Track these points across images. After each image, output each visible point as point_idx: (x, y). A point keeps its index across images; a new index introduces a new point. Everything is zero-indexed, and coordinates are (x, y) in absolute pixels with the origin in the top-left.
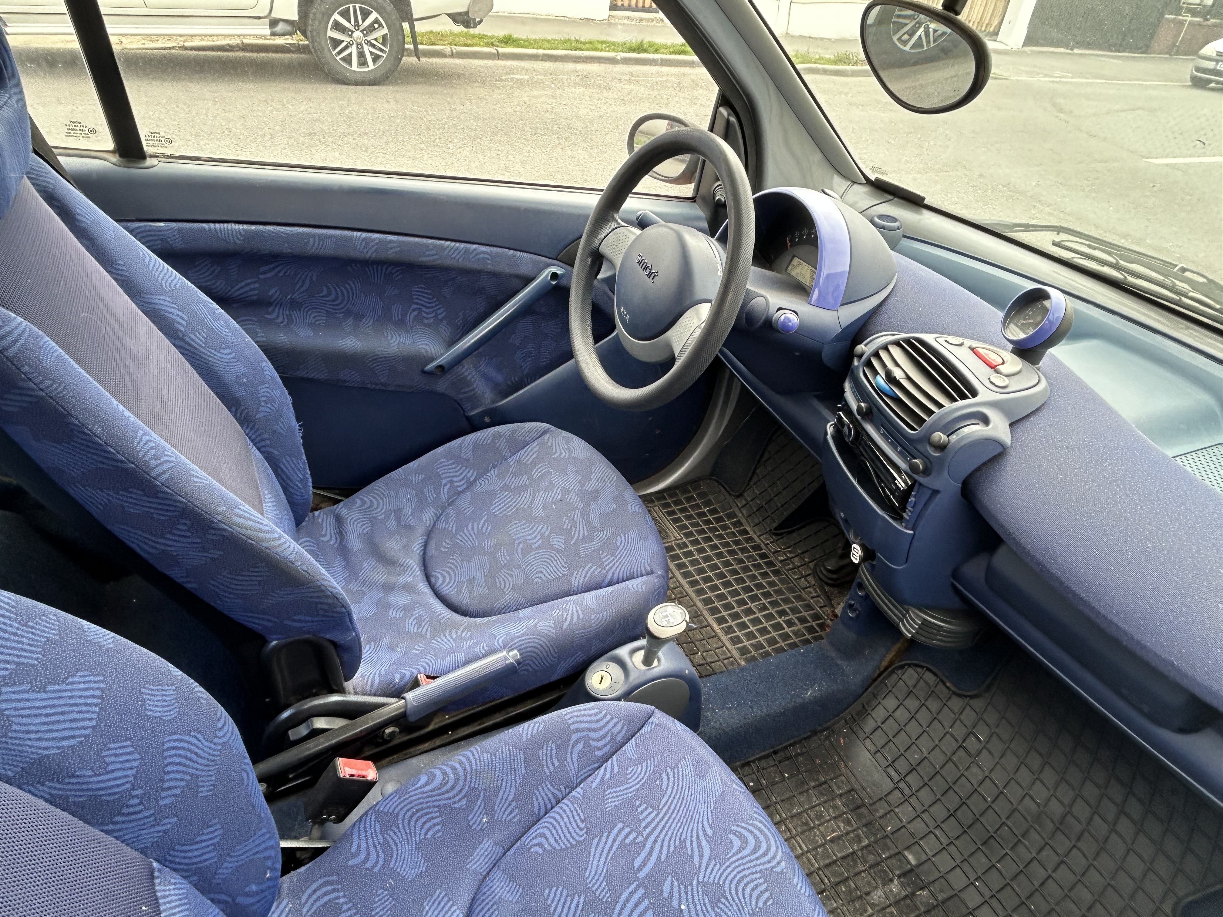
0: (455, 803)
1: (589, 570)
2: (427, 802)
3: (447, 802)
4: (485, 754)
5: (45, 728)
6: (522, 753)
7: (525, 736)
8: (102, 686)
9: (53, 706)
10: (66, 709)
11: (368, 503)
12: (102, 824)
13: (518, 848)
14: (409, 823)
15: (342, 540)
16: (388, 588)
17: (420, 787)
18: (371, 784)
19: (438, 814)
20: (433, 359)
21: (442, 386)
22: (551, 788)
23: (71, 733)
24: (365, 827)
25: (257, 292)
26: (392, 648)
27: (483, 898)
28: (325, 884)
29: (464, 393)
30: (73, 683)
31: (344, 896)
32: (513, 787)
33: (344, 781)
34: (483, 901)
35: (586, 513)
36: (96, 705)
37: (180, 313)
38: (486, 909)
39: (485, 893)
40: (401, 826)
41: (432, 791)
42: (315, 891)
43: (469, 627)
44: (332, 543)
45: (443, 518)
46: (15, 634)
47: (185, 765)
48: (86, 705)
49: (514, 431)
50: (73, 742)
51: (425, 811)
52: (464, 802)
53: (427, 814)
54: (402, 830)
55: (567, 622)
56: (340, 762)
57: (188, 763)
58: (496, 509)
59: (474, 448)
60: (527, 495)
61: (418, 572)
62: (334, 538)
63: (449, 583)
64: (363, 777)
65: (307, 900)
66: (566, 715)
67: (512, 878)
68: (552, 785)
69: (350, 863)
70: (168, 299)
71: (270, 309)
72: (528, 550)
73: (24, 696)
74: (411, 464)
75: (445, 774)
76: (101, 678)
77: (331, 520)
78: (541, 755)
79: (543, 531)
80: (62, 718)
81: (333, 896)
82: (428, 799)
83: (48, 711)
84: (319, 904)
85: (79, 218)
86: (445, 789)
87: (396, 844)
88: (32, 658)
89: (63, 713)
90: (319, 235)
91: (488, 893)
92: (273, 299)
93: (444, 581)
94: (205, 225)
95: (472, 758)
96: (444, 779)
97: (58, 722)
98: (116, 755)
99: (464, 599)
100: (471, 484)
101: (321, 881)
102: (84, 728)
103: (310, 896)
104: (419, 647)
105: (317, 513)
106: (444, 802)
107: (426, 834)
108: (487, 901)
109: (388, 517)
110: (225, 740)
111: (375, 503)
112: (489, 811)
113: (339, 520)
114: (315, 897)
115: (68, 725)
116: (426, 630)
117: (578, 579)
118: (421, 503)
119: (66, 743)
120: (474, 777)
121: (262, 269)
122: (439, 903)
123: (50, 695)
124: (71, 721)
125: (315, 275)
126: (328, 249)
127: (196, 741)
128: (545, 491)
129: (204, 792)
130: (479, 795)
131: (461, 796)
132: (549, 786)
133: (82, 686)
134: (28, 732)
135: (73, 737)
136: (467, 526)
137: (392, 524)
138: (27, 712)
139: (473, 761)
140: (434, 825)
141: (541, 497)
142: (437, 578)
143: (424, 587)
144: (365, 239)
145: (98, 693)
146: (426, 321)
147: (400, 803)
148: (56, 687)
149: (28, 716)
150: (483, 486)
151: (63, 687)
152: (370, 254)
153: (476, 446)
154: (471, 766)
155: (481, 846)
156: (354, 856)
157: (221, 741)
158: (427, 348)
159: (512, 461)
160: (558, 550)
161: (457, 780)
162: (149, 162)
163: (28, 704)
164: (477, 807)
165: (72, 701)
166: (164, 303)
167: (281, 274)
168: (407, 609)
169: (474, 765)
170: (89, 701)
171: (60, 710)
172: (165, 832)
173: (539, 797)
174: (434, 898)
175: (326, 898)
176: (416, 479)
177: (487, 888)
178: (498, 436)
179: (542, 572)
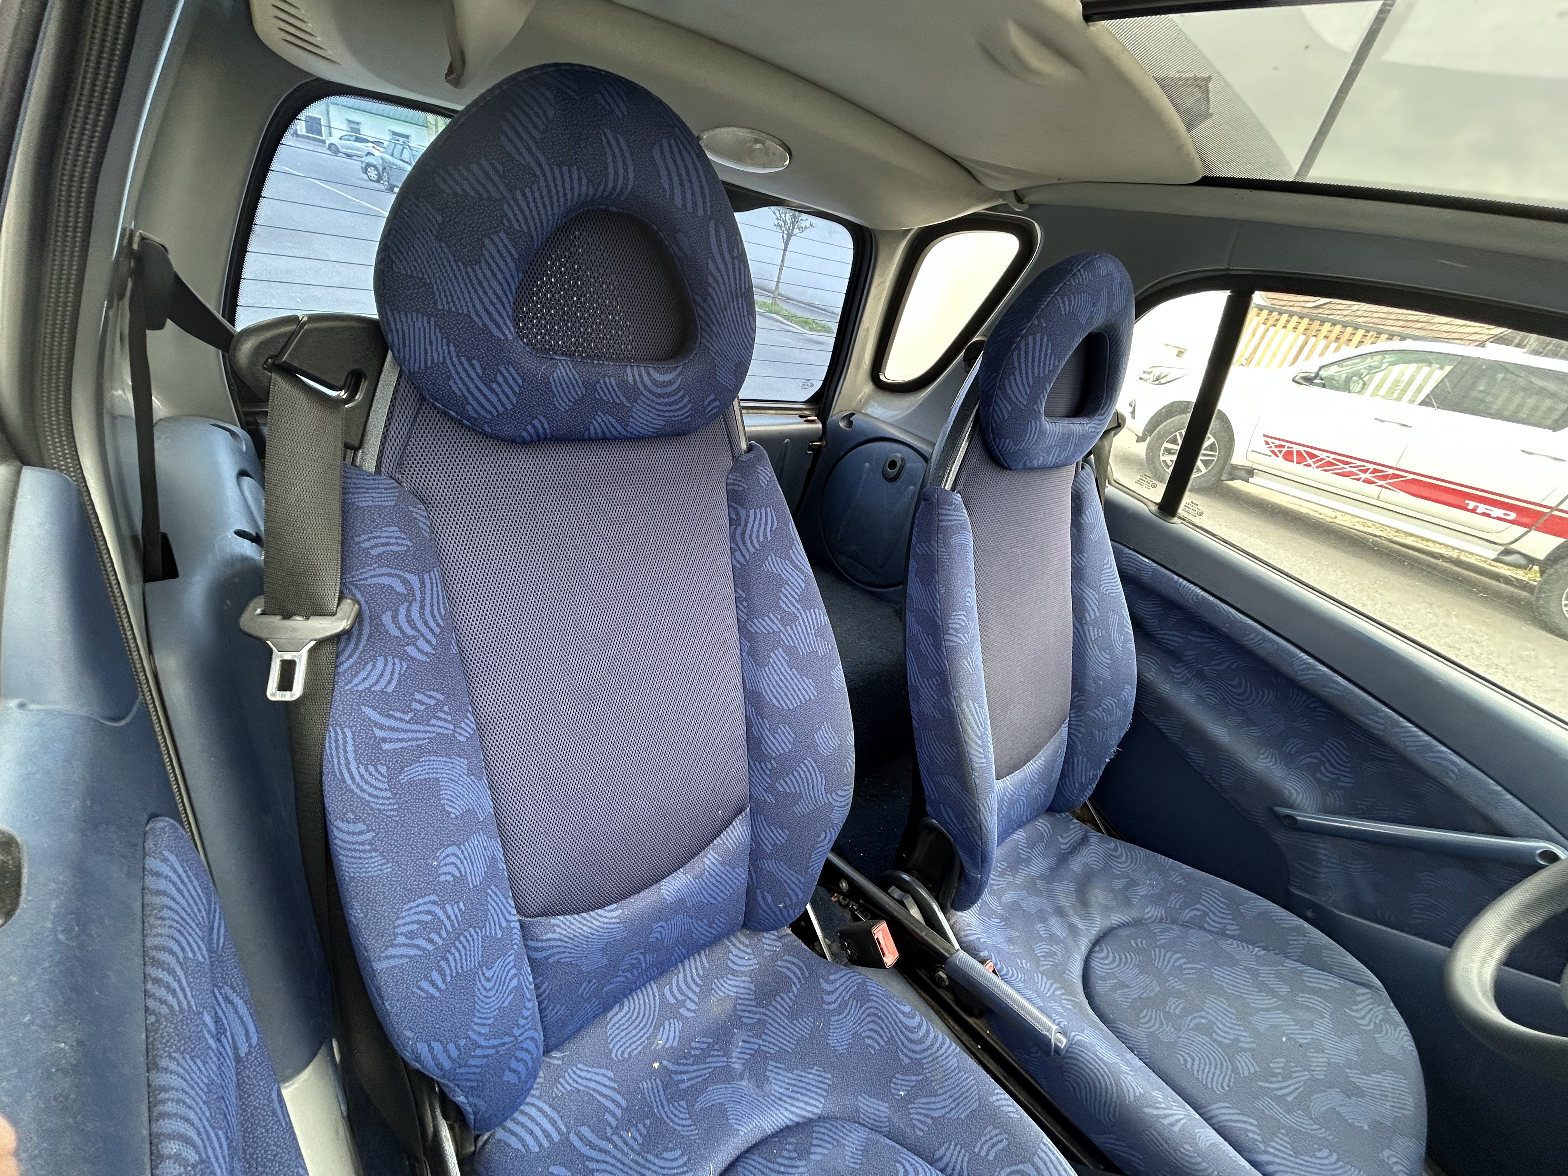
0: (902, 1051)
1: (1245, 1122)
2: (890, 1022)
3: (899, 1043)
4: (955, 1060)
5: (775, 684)
6: (977, 1103)
7: (994, 1098)
8: (812, 697)
9: (786, 679)
10: (789, 687)
11: (1118, 854)
12: (751, 757)
13: (894, 1147)
14: (868, 1016)
15: (1071, 853)
16: (1060, 912)
17: (898, 1009)
18: (881, 965)
19: (886, 1040)
20: (1291, 807)
21: (1281, 838)
22: (965, 1164)
23: (780, 699)
24: (849, 978)
25: (1176, 645)
26: (1010, 941)
27: (839, 1126)
28: (800, 969)
29: (1302, 865)
30: (803, 680)
31: (798, 989)
32: (943, 1111)
33: (870, 935)
34: (836, 1127)
35: (1314, 1086)
36: (801, 702)
37: (1096, 610)
38: (831, 1134)
39: (844, 1127)
40: (863, 1009)
41: (901, 1022)
42: (793, 963)
43: (1076, 1005)
44: (1062, 847)
45: (1163, 926)
46: (808, 634)
47: (803, 783)
48: (798, 696)
49: (1325, 947)
50: (777, 704)
51: (883, 1025)
52: (907, 1061)
53: (882, 1028)
54: (861, 1012)
55: (1155, 1112)
56: (884, 925)
57: (806, 784)
58: (1218, 973)
59: (1259, 914)
60: (1267, 1001)
61: (1095, 931)
62: (1066, 846)
63: (1106, 965)
64: (884, 954)
65: (786, 961)
66: (1045, 1144)
67: (866, 1151)
68: (968, 1163)
69: (822, 981)
70: (1097, 596)
71: (1178, 665)
72: (1207, 1030)
73: (783, 661)
74: (1185, 866)
75: (920, 1026)
76: (816, 694)
77: (1080, 835)
78: (987, 1131)
79: (1242, 1039)
80: (784, 688)
81: (795, 980)
82: (893, 1022)
83: (783, 678)
84: (786, 971)
85: (1083, 515)
86: (908, 1034)
87: (849, 1013)
88: (802, 650)
89: (786, 687)
90: (1264, 635)
91: (844, 1130)
92: (1185, 659)
93: (1102, 959)
94: (1176, 577)
95: (945, 1047)
96: (915, 1028)
97: (781, 688)
98: (784, 734)
99: (1101, 987)
100: (1222, 933)
101: (801, 964)
102: (786, 705)
103: (789, 961)
104: (1026, 964)
105: (1075, 821)
106: (897, 1039)
107: (868, 1037)
108: (838, 1132)
109: (1119, 877)
110: (834, 803)
111: (1124, 858)
112: (912, 1096)
113: (1084, 841)
114: (789, 965)
115: (782, 694)
116: (1046, 965)
117: (1224, 1112)
118: (1159, 899)
119: (774, 701)
120: (930, 1059)
121: (1195, 632)
122: (821, 1082)
123: (791, 673)
124: (785, 694)
125: (1237, 664)
126: (1263, 651)
127: (820, 780)
128: (1294, 1020)
129: (797, 809)
130: (919, 1075)
131: (910, 1054)
132: (966, 1159)
133: (805, 687)
134: (768, 677)
135: (779, 702)
136: (1175, 953)
137: (1118, 884)
138: (776, 668)
139: (943, 1050)
140: (877, 1041)
141: (1280, 1018)
142: (1102, 951)
143: (1084, 945)
144: (1309, 664)
145: (807, 698)
146: (1318, 775)
147: (878, 997)
148: (796, 673)
149: (775, 671)
150: (1231, 947)
151: (798, 677)
152: (1303, 679)
153: (1264, 915)
154: (938, 1050)
155: (880, 1102)
156: (827, 981)
157: (831, 800)
158: (1295, 795)
159: (1289, 963)
160: (1235, 1070)
161: (920, 1042)
162: (1175, 520)
163: (780, 666)
164: (908, 1078)
165: (794, 687)
166: (1091, 597)
167: (1207, 646)
168: (1053, 938)
169: (941, 1052)
170: (800, 696)
171: (787, 684)
172: (765, 801)
173: (950, 1151)
174: (823, 1074)
175: (792, 976)
176: (1176, 878)
177: (848, 1128)
178: (1304, 934)
179: (1193, 1059)
